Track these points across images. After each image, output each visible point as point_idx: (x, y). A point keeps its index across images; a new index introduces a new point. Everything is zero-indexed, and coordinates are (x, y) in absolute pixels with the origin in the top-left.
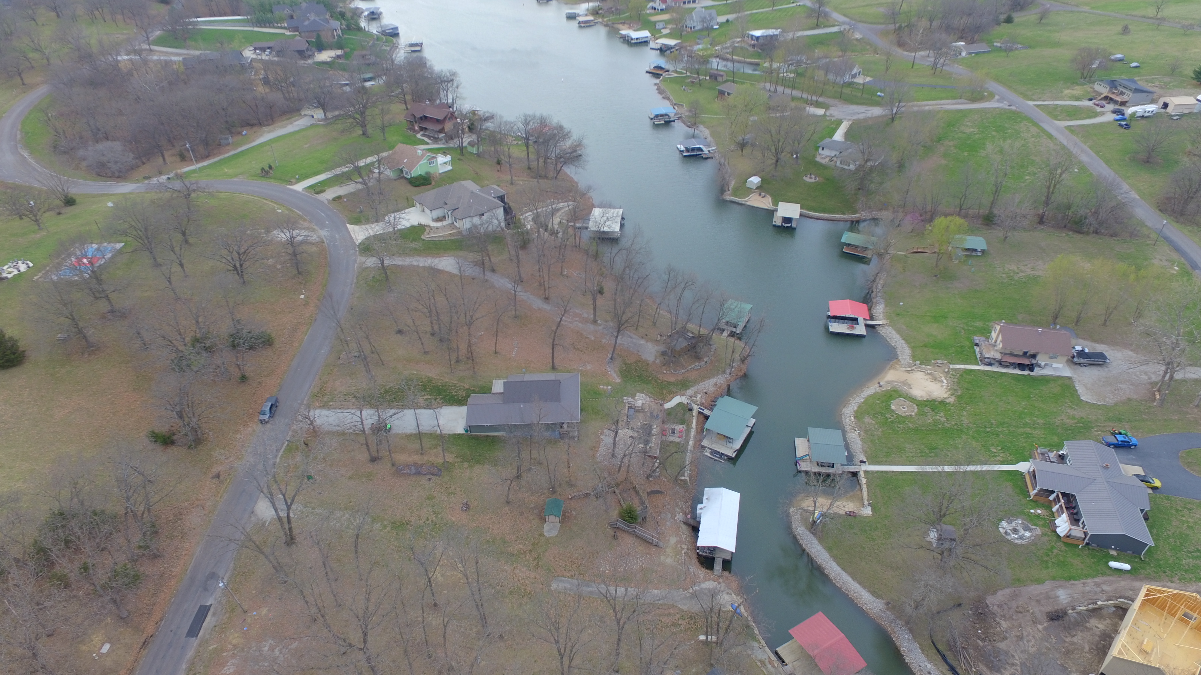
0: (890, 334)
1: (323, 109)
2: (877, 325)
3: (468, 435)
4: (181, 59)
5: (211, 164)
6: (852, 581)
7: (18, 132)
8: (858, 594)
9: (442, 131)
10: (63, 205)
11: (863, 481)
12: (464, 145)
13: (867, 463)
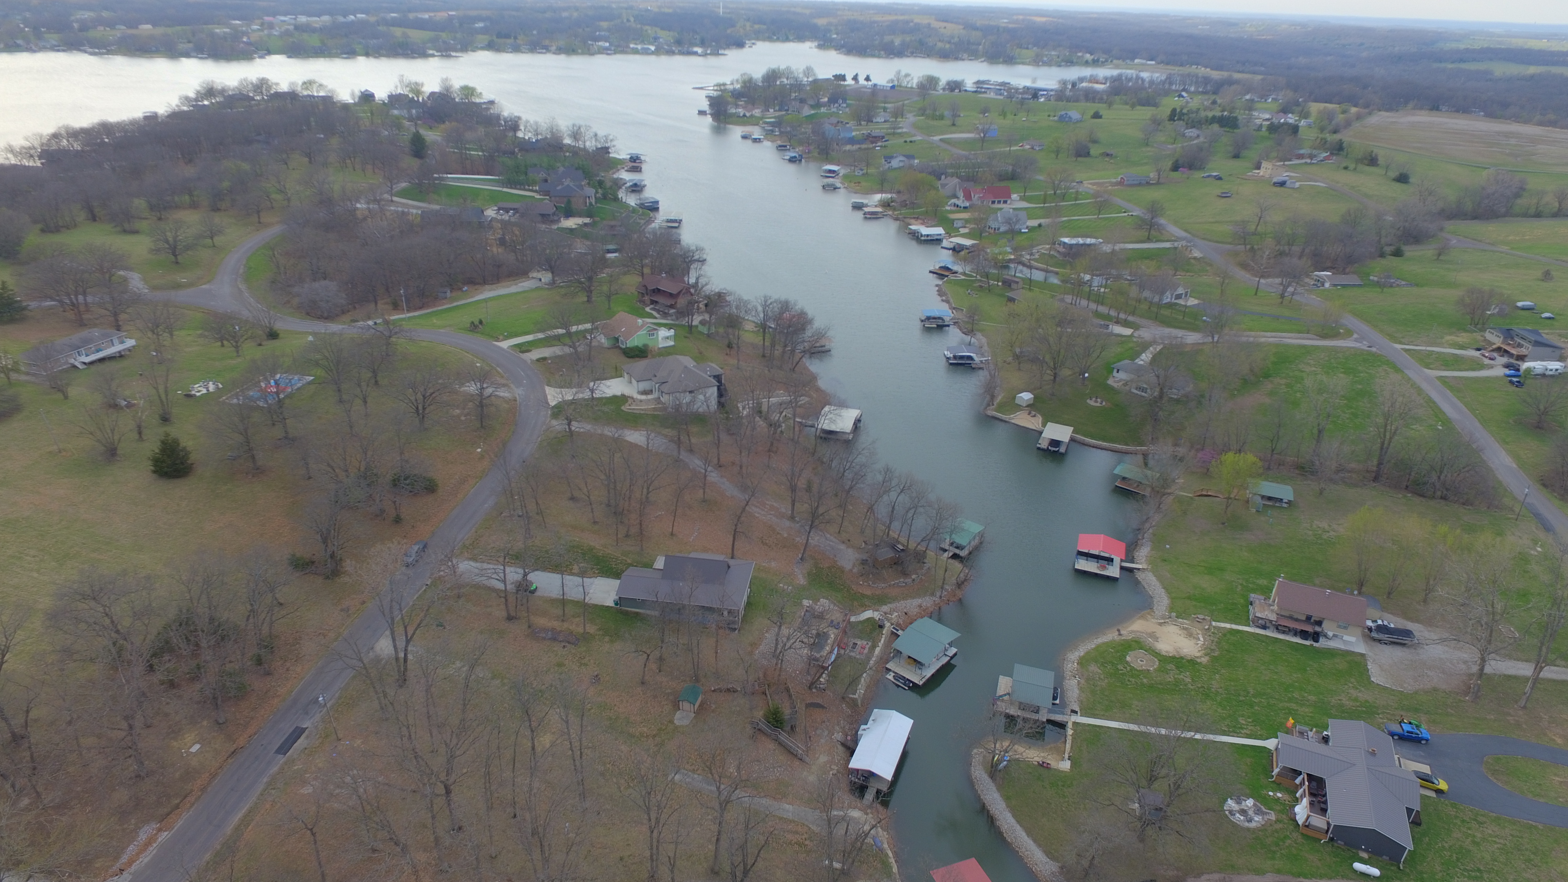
0: (1150, 580)
1: (553, 273)
2: (1136, 569)
3: (617, 608)
4: (420, 212)
5: (422, 315)
6: (1026, 837)
7: (242, 267)
8: (1028, 853)
9: (672, 306)
10: (266, 338)
11: (1070, 732)
12: (694, 324)
13: (1079, 714)
